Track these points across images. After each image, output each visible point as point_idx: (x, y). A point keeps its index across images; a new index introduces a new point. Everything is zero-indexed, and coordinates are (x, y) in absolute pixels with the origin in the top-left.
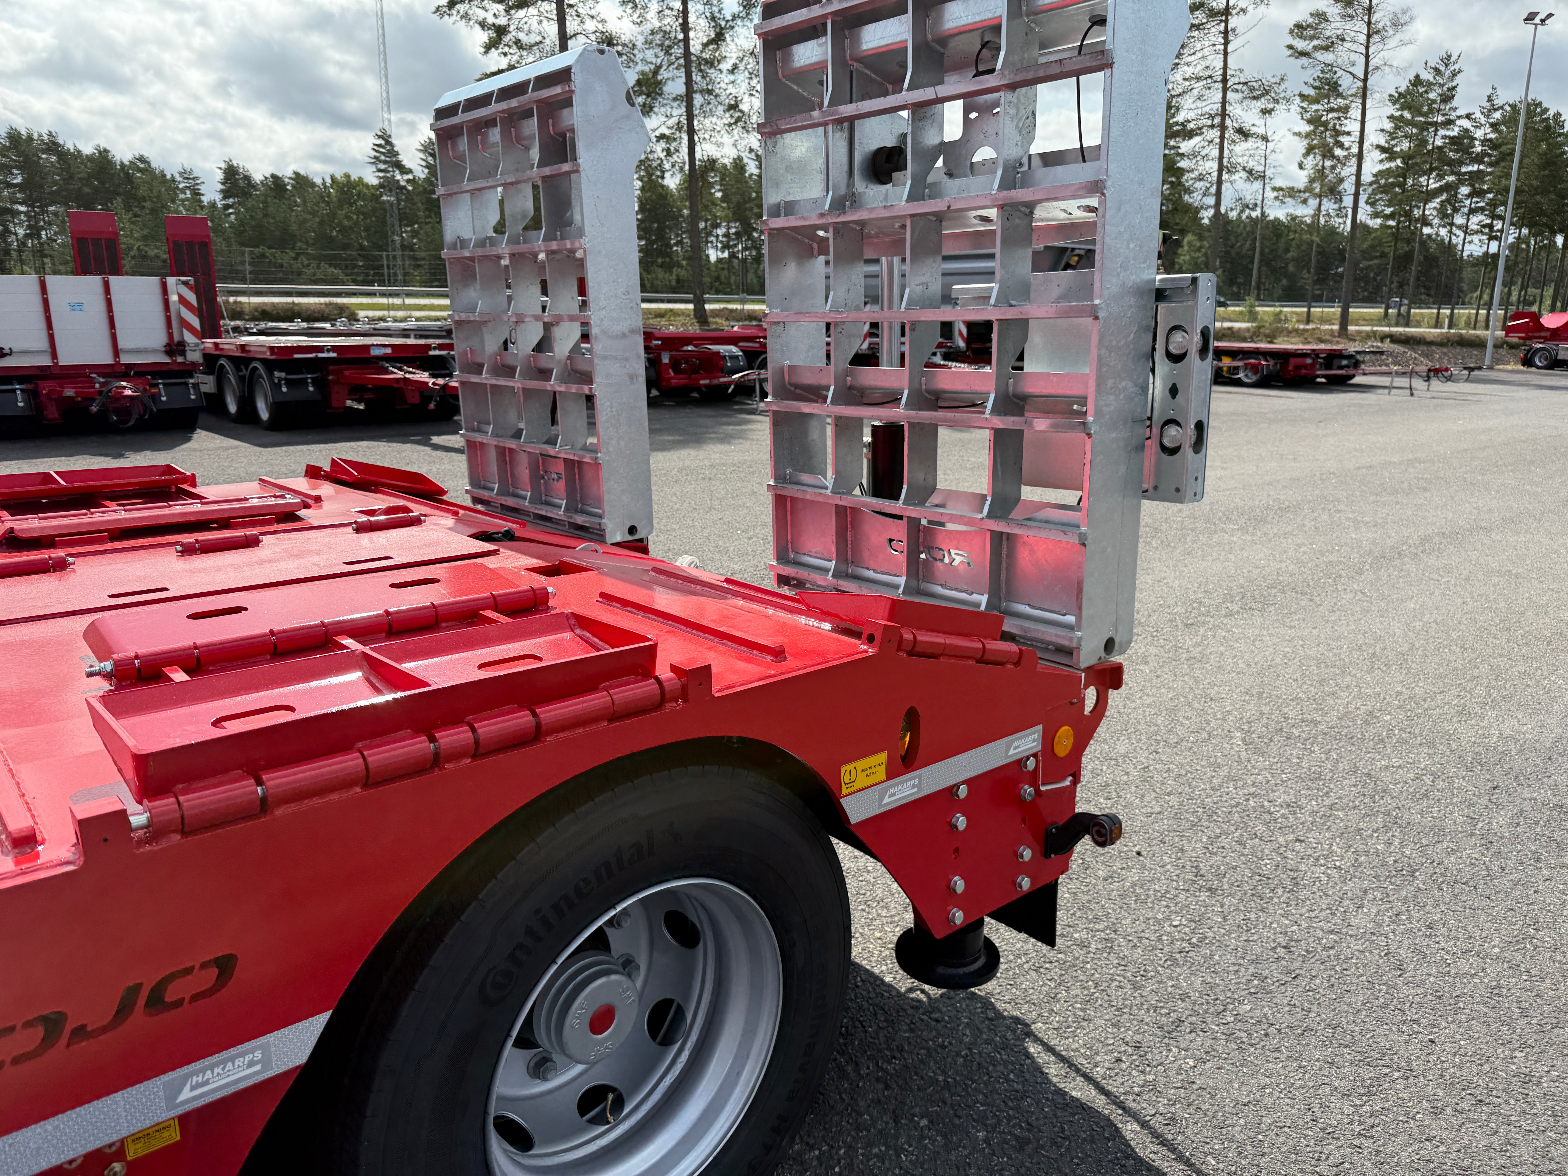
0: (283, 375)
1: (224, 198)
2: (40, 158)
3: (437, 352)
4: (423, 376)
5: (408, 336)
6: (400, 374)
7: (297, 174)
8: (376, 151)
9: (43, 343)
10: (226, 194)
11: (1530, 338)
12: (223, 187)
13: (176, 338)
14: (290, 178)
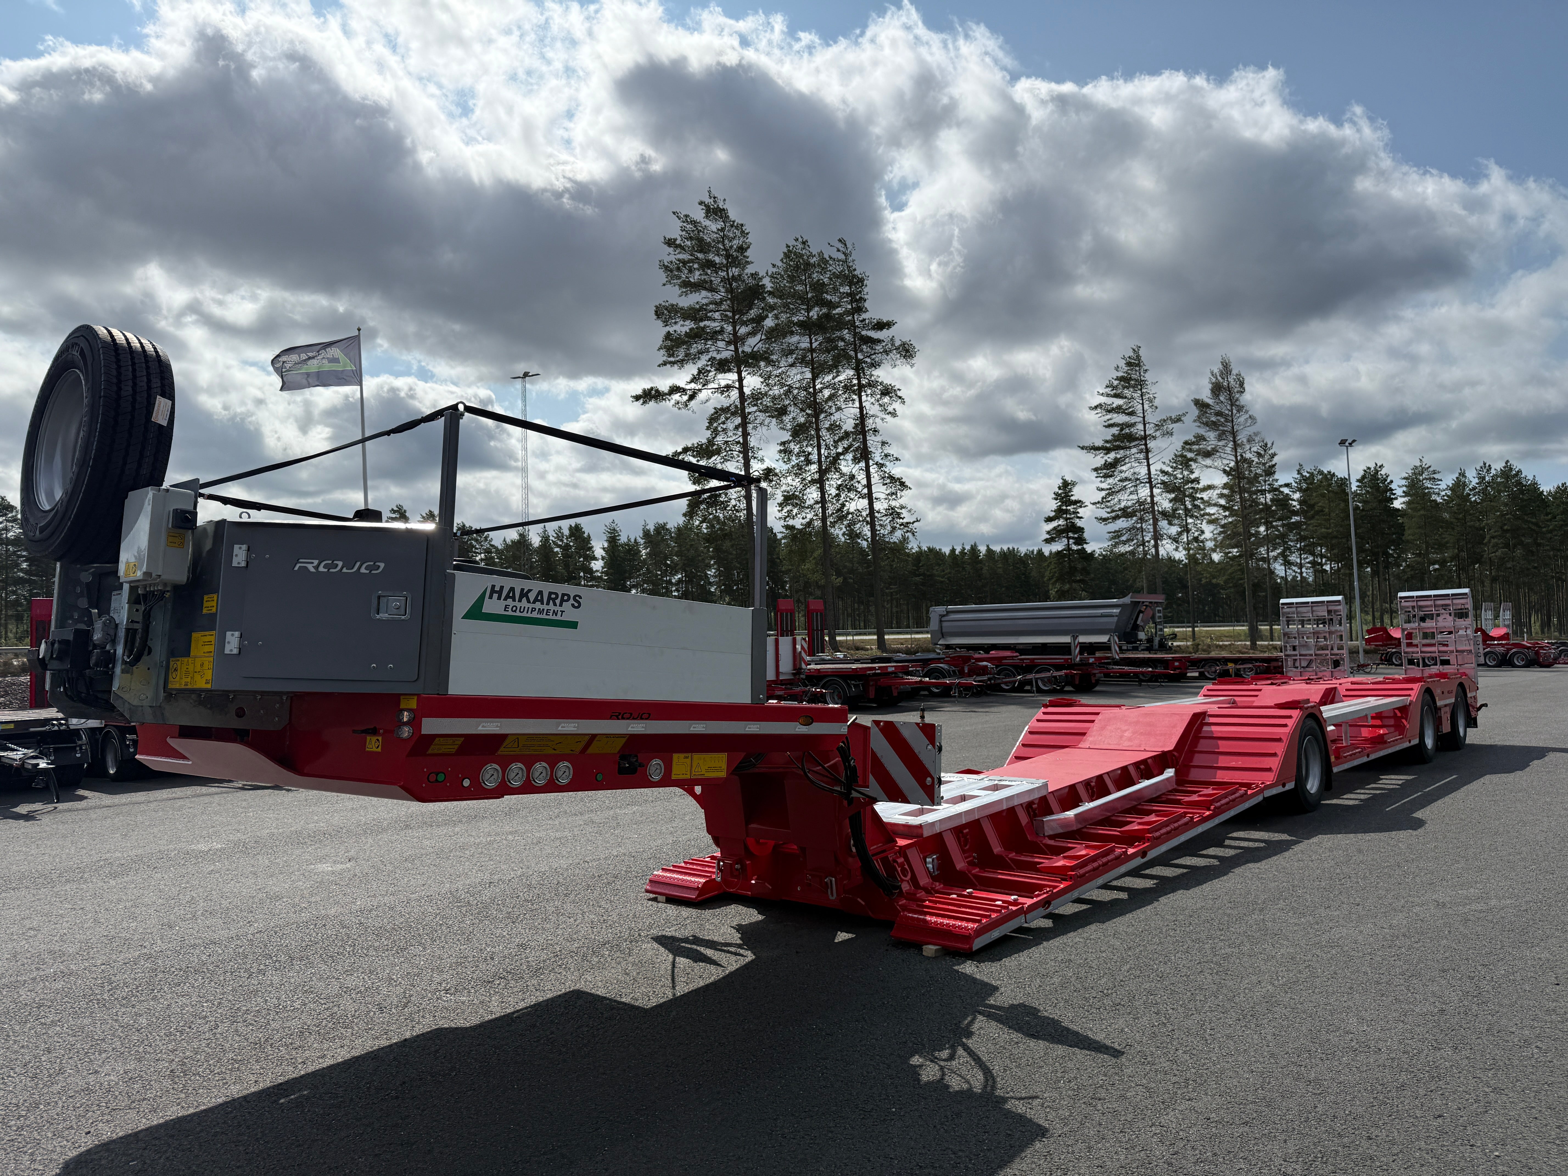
11: (1386, 645)
13: (798, 666)
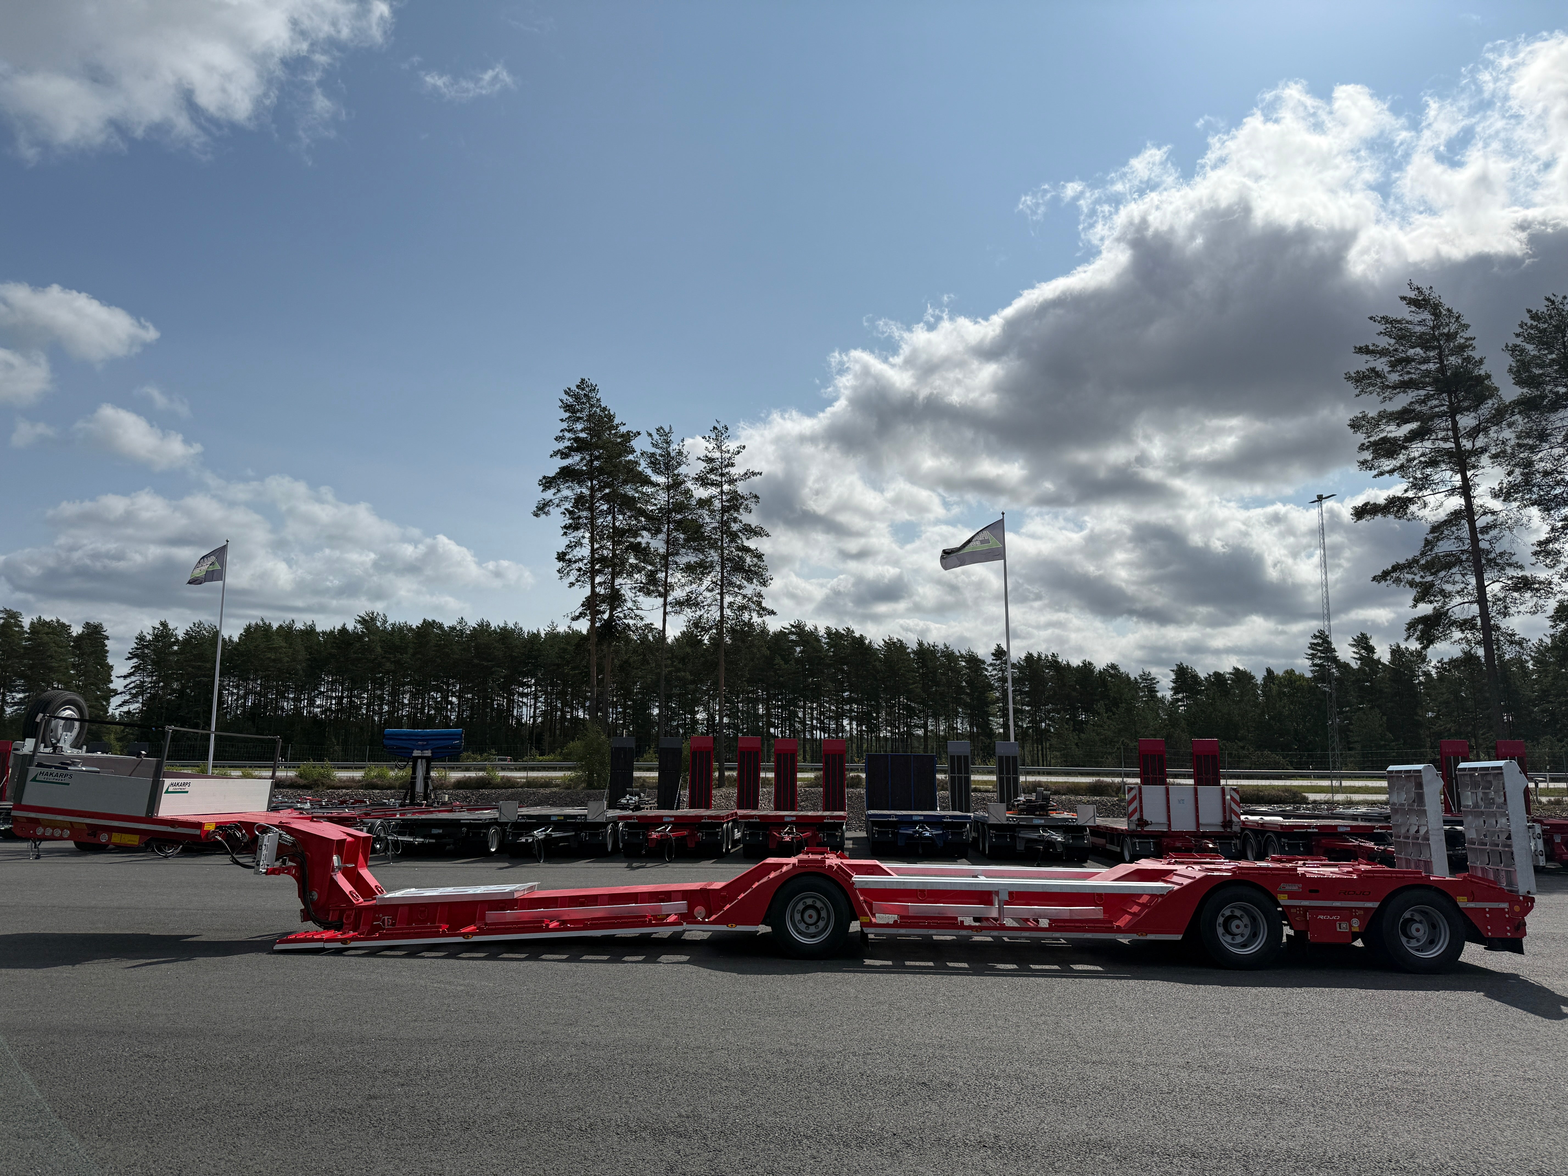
0: (1286, 841)
1: (1175, 694)
2: (1044, 672)
3: (1379, 831)
4: (1371, 845)
5: (1356, 820)
6: (1356, 843)
7: (1236, 670)
8: (1313, 649)
9: (1164, 820)
10: (1176, 690)
12: (1173, 685)
13: (1228, 818)
14: (1230, 673)
